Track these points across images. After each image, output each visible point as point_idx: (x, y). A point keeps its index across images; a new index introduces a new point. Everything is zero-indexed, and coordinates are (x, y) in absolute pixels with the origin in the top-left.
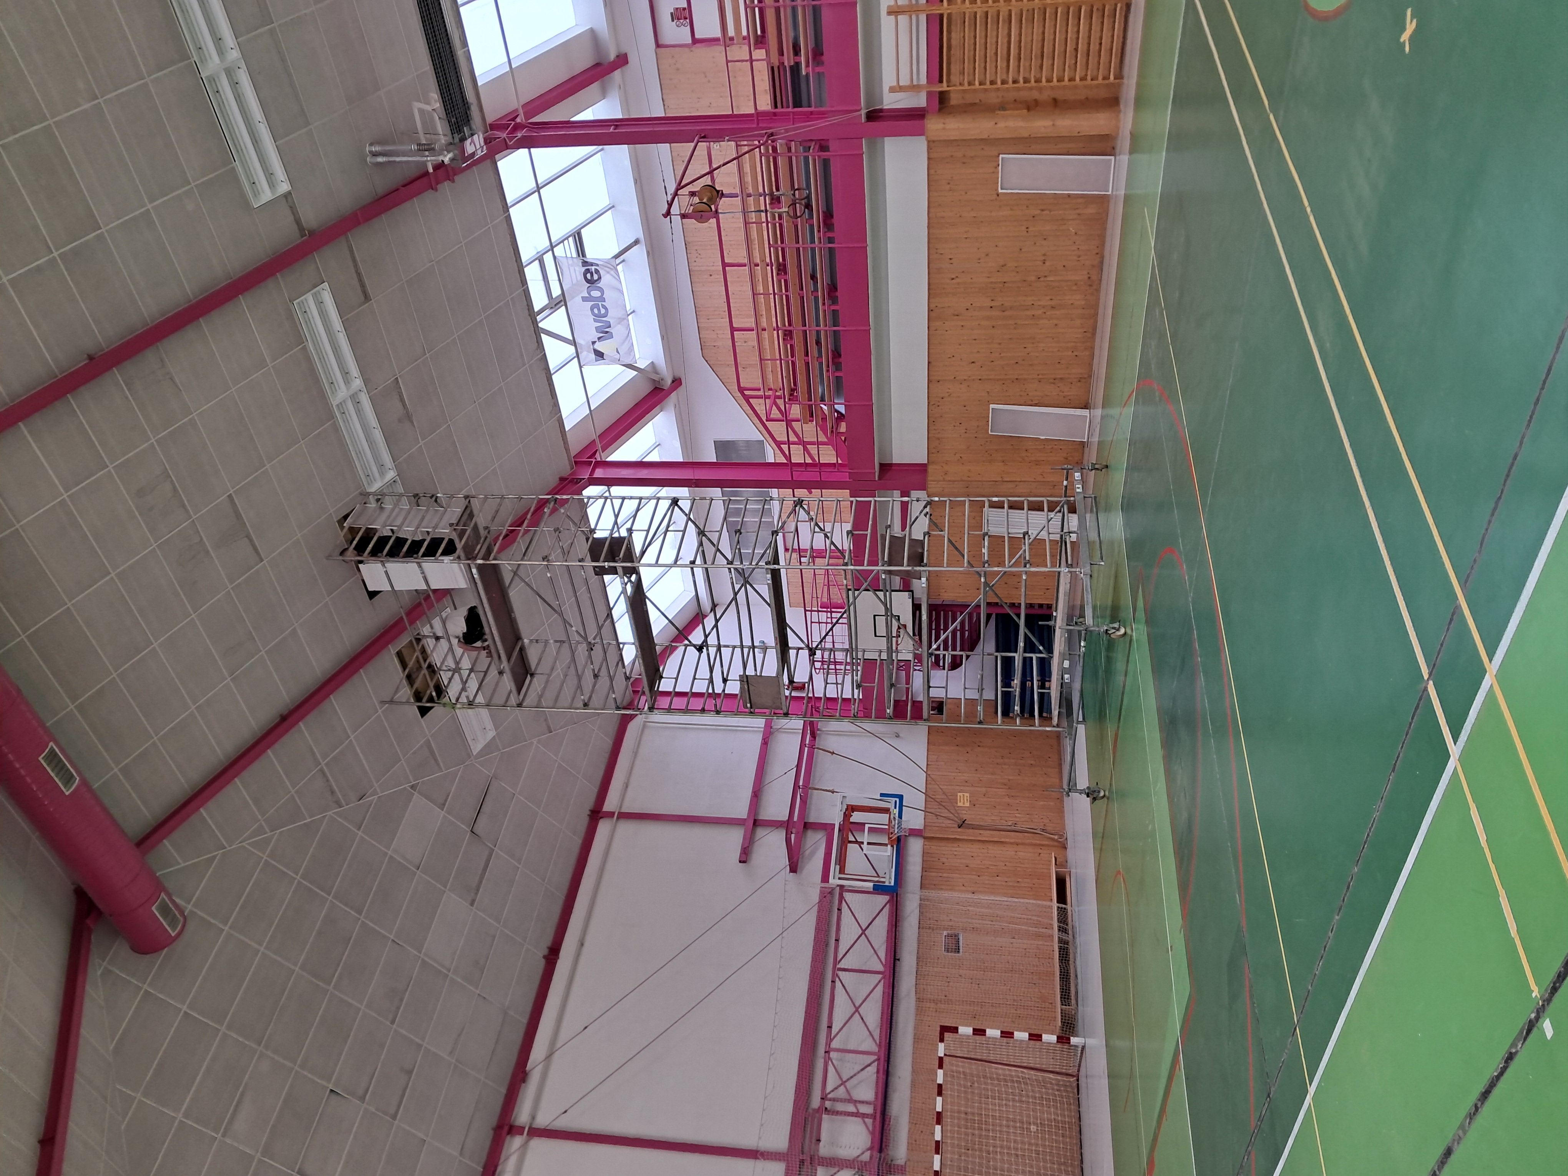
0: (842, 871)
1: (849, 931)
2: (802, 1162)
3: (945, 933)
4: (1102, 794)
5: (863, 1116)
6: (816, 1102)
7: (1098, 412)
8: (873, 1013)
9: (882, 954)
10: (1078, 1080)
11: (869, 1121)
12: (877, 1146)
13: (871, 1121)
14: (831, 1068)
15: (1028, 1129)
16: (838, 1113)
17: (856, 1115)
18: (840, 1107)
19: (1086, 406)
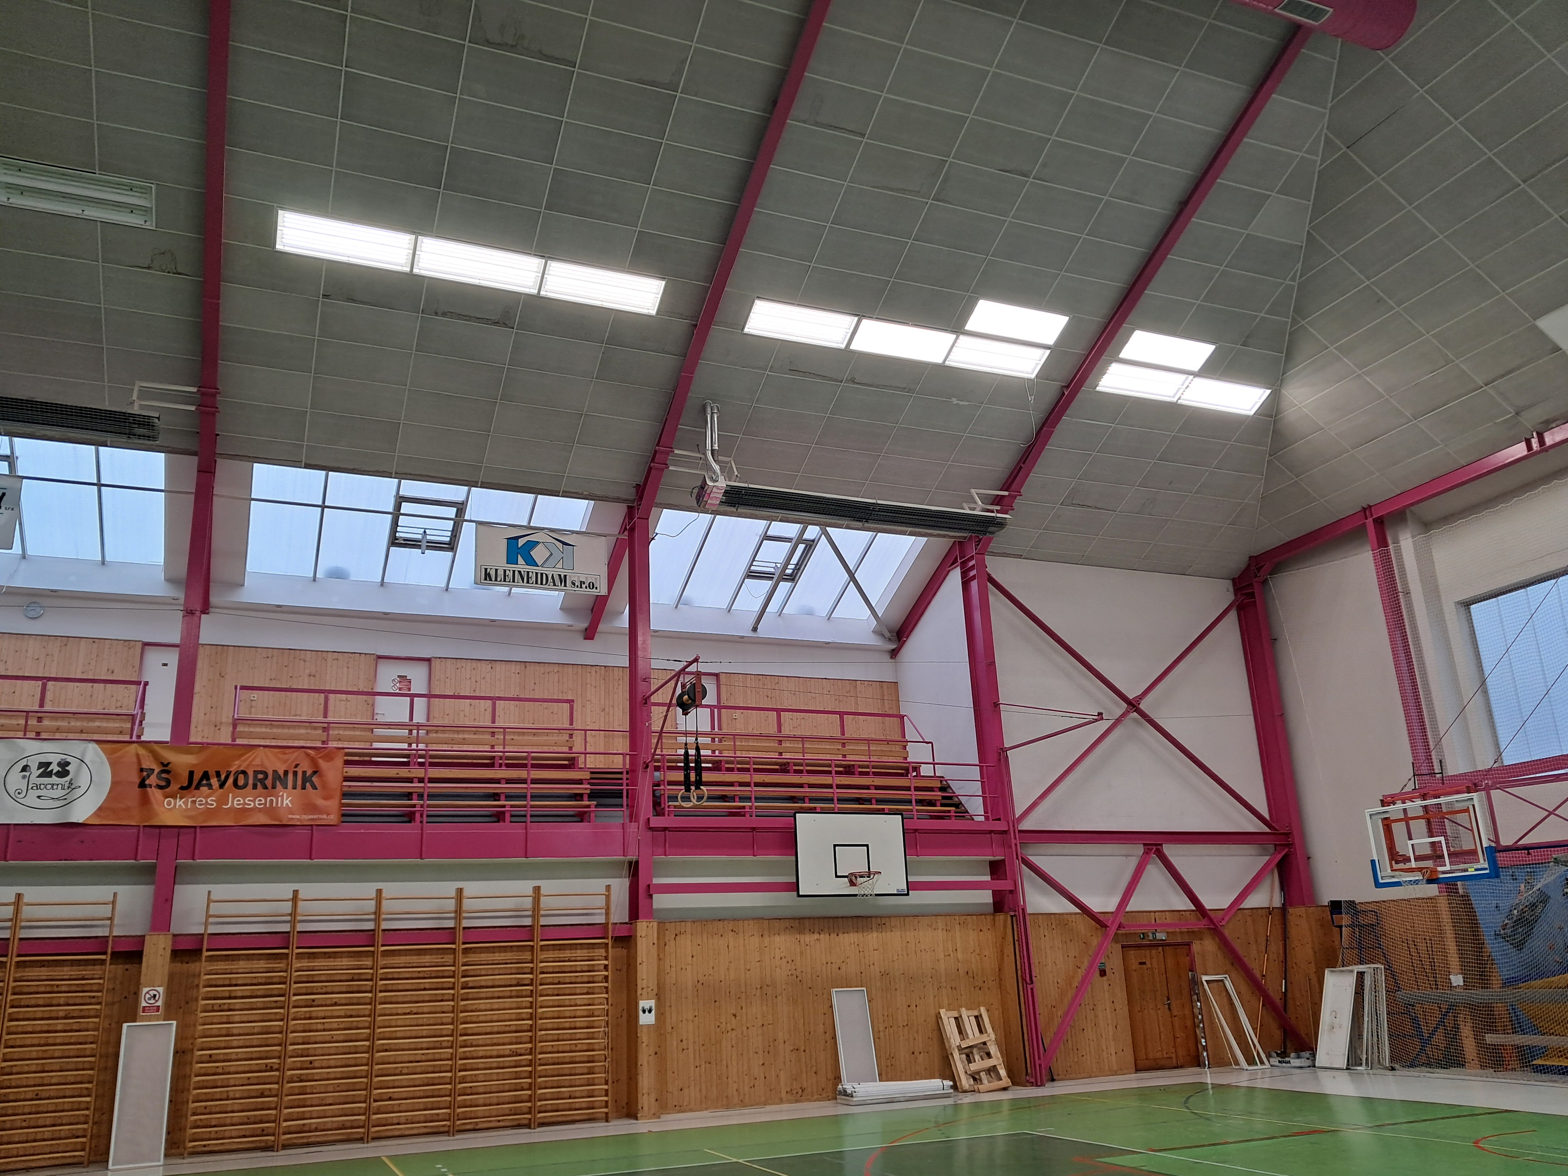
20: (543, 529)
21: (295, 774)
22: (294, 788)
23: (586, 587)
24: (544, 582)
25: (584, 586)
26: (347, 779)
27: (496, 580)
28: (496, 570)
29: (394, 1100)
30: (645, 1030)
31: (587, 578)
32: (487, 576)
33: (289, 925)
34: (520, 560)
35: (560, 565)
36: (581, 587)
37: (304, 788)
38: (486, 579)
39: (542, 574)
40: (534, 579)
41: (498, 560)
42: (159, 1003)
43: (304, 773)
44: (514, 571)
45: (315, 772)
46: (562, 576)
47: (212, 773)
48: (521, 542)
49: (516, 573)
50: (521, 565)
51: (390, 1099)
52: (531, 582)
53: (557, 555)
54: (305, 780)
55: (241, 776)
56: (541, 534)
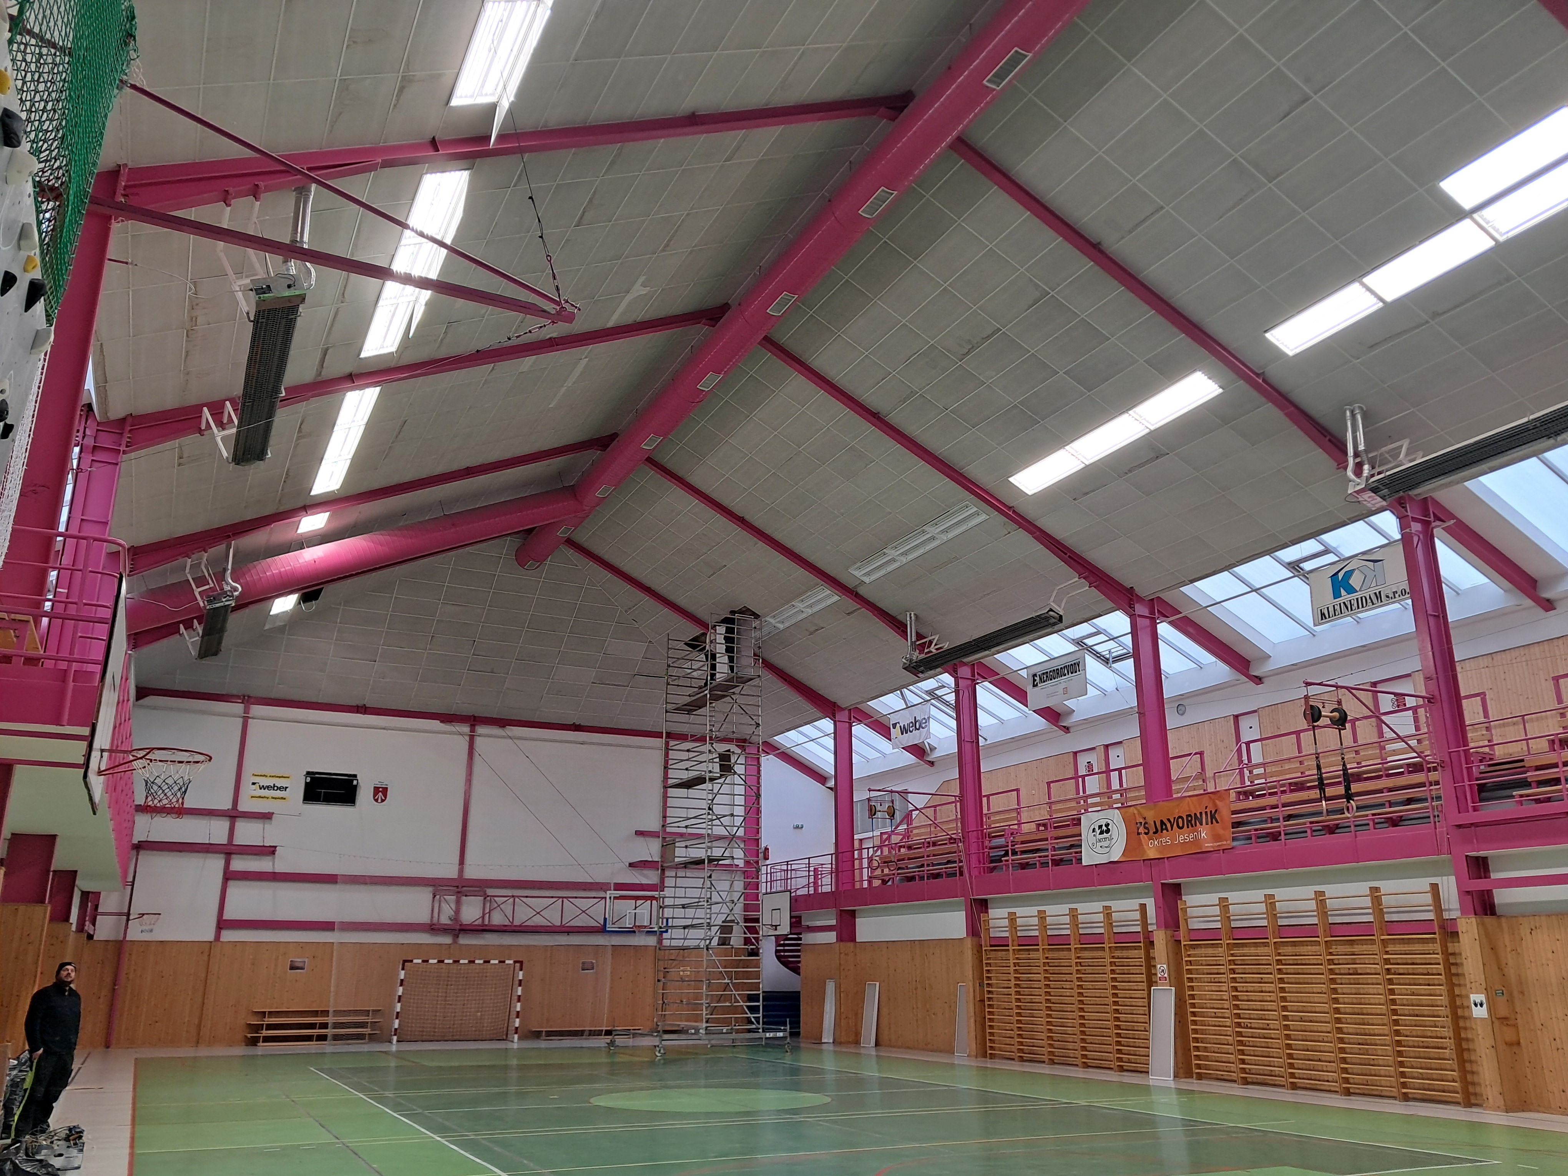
0: (615, 898)
1: (584, 904)
2: (457, 887)
3: (594, 961)
4: (612, 1048)
5: (483, 917)
6: (490, 892)
7: (873, 1052)
8: (538, 921)
9: (572, 924)
10: (504, 1040)
11: (479, 922)
12: (463, 927)
13: (480, 923)
14: (506, 899)
15: (478, 1012)
16: (484, 904)
17: (484, 915)
18: (488, 905)
19: (877, 1044)
20: (1356, 555)
21: (1206, 813)
22: (1207, 824)
23: (1399, 596)
24: (1365, 605)
25: (1397, 595)
26: (1234, 812)
27: (1329, 617)
28: (1328, 608)
29: (1322, 1061)
30: (1479, 1022)
31: (1398, 587)
32: (1323, 615)
33: (1220, 923)
34: (1343, 592)
35: (1374, 584)
36: (1395, 598)
37: (1212, 823)
38: (1322, 619)
39: (1361, 598)
40: (1356, 605)
41: (1328, 599)
42: (1166, 975)
43: (1211, 812)
44: (1340, 604)
45: (1216, 811)
46: (1378, 593)
47: (1165, 821)
48: (1341, 575)
49: (1342, 604)
50: (1345, 597)
51: (1320, 1060)
52: (1353, 608)
53: (1370, 575)
54: (1213, 817)
55: (1180, 820)
56: (1355, 560)
